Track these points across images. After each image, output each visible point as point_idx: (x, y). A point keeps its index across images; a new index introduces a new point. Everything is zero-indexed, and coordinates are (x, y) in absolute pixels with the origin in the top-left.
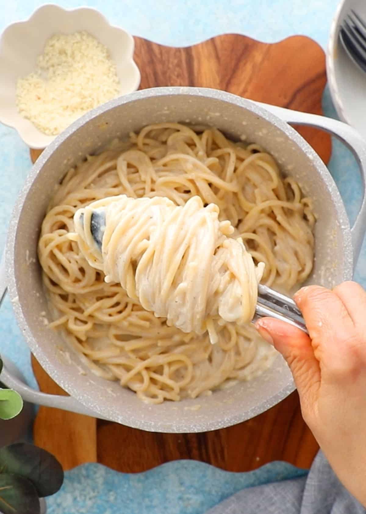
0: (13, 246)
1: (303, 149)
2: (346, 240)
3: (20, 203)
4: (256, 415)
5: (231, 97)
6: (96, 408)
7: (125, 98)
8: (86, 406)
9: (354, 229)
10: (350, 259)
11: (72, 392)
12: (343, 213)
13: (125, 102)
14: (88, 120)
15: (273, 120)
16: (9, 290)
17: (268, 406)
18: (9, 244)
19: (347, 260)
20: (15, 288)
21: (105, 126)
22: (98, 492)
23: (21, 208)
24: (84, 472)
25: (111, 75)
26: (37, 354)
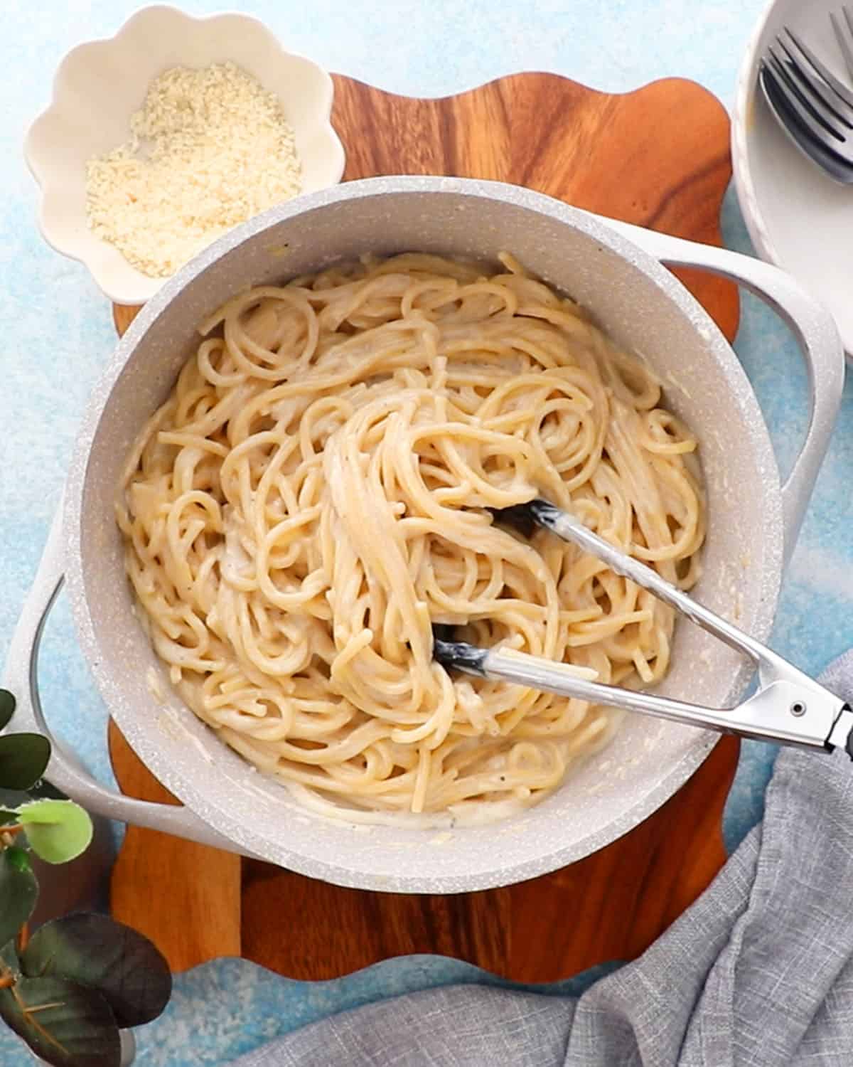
0: (81, 489)
1: (691, 317)
2: (771, 509)
3: (99, 403)
4: (567, 863)
5: (546, 202)
6: (237, 834)
7: (326, 194)
8: (216, 828)
9: (789, 489)
10: (778, 548)
11: (188, 798)
12: (766, 453)
13: (326, 203)
14: (247, 236)
15: (632, 253)
16: (67, 579)
17: (594, 845)
18: (71, 486)
19: (771, 553)
20: (80, 576)
21: (283, 253)
22: (243, 1019)
23: (101, 412)
24: (215, 976)
25: (283, 154)
26: (119, 716)
